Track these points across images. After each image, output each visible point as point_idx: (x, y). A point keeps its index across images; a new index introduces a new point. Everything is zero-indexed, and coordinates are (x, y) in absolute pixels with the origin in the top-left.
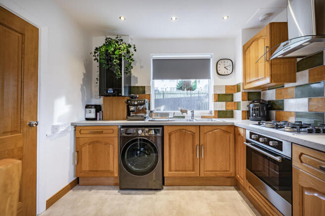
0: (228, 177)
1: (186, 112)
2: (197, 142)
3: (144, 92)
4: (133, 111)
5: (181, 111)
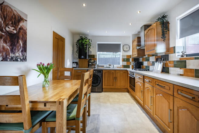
0: (126, 89)
1: (111, 65)
2: (114, 76)
3: (94, 57)
4: (90, 65)
5: (109, 65)
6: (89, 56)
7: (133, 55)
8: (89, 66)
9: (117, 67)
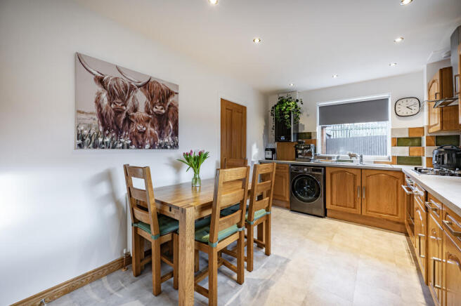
0: (398, 223)
1: (355, 156)
2: (358, 184)
3: (310, 137)
4: (300, 154)
5: (350, 155)
6: (299, 135)
7: (429, 127)
8: (297, 156)
9: (375, 162)
